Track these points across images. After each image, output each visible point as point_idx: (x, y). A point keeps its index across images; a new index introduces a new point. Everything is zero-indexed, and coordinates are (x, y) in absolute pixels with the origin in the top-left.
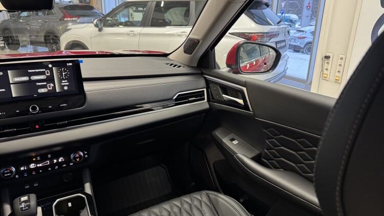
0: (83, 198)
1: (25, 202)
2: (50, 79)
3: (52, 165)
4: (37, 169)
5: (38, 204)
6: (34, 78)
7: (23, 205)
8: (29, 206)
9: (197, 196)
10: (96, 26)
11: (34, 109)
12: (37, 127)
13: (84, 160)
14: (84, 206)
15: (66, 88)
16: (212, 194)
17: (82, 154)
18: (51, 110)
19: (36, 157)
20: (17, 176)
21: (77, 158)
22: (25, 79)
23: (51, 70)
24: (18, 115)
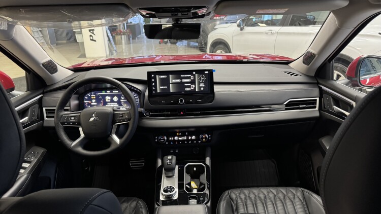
0: (204, 167)
1: (170, 160)
2: (193, 82)
3: (188, 140)
4: (179, 141)
5: (177, 163)
6: (184, 80)
7: (168, 161)
8: (171, 163)
9: (293, 190)
10: (239, 26)
11: (181, 101)
12: (182, 113)
13: (208, 141)
14: (203, 172)
15: (202, 89)
16: (307, 192)
17: (207, 136)
18: (191, 103)
19: (179, 133)
20: (167, 143)
21: (204, 138)
22: (179, 81)
23: (194, 75)
24: (172, 104)
